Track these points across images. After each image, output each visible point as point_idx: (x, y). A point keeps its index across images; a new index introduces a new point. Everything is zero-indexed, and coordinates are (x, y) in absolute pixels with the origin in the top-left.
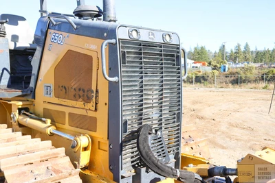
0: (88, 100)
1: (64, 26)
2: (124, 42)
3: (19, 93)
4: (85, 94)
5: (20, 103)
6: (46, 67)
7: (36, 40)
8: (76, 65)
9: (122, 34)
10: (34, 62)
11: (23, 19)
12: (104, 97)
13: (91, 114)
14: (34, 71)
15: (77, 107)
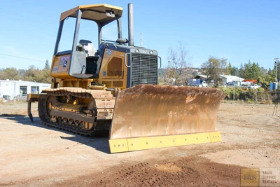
0: (120, 75)
1: (111, 47)
2: (133, 54)
3: (92, 75)
4: (119, 73)
5: (92, 80)
6: (104, 65)
7: (97, 53)
8: (116, 62)
9: (132, 51)
10: (98, 63)
11: (90, 42)
12: (126, 74)
13: (121, 80)
14: (98, 68)
15: (116, 79)
